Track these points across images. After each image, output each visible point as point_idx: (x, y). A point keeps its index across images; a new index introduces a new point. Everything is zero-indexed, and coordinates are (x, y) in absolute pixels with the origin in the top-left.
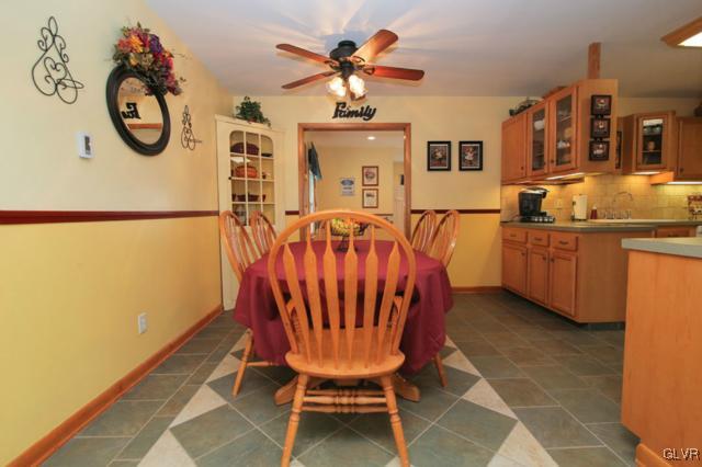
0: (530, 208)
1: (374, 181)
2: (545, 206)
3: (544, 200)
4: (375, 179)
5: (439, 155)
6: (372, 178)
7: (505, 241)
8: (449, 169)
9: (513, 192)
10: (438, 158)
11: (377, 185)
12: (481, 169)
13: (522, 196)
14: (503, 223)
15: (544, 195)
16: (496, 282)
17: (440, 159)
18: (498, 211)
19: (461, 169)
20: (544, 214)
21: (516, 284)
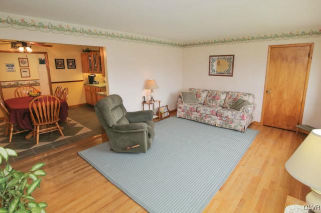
0: (91, 80)
1: (26, 65)
2: (96, 79)
3: (95, 78)
4: (27, 64)
5: (60, 63)
6: (25, 63)
7: (86, 90)
8: (64, 68)
9: (87, 75)
10: (59, 64)
11: (28, 67)
12: (75, 68)
13: (89, 76)
14: (84, 84)
15: (95, 76)
16: (84, 102)
17: (60, 65)
18: (82, 81)
19: (68, 68)
20: (95, 82)
21: (90, 102)
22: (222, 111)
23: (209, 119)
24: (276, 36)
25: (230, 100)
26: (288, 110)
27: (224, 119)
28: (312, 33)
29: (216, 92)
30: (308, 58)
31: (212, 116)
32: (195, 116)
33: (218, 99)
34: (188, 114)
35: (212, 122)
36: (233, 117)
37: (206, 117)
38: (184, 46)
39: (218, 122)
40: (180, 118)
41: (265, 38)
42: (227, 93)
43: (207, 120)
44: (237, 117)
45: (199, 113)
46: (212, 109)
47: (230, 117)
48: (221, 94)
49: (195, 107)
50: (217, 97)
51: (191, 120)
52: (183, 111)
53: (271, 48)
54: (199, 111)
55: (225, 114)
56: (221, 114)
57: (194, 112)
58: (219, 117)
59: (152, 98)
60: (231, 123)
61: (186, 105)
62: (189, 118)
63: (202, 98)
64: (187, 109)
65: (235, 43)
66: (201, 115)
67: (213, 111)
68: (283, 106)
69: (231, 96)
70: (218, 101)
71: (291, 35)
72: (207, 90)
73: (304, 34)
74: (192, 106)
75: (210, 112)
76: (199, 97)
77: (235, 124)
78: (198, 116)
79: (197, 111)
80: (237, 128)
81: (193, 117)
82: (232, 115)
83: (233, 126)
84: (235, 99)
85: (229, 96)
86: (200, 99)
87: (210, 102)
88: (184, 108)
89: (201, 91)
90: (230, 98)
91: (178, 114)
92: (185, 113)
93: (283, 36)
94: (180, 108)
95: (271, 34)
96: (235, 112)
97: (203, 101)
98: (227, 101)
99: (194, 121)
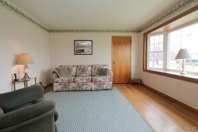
22: (96, 78)
23: (86, 86)
24: (115, 31)
25: (96, 70)
26: (124, 72)
27: (97, 83)
28: (130, 31)
29: (83, 66)
30: (130, 43)
31: (88, 83)
32: (72, 86)
33: (87, 71)
34: (65, 86)
35: (89, 88)
36: (104, 80)
37: (83, 85)
38: (50, 31)
39: (94, 86)
40: (57, 91)
41: (109, 31)
42: (92, 66)
43: (84, 88)
44: (107, 80)
45: (76, 84)
46: (87, 78)
47: (102, 80)
48: (88, 67)
49: (72, 79)
50: (85, 70)
51: (69, 91)
52: (59, 85)
53: (113, 37)
54: (77, 82)
55: (98, 79)
56: (96, 80)
57: (72, 83)
58: (94, 83)
59: (26, 75)
60: (103, 85)
61: (63, 78)
62: (67, 90)
63: (73, 72)
64: (65, 81)
65: (92, 33)
66: (78, 85)
67: (88, 79)
68: (122, 70)
69: (96, 67)
70: (87, 72)
71: (122, 31)
72: (75, 66)
73: (127, 31)
74: (69, 79)
75: (87, 80)
76: (71, 71)
77: (106, 85)
78: (76, 86)
79: (74, 82)
80: (107, 88)
81: (71, 88)
82: (104, 79)
83: (105, 87)
84: (99, 69)
85: (94, 67)
86: (72, 72)
87: (81, 74)
88: (62, 82)
89: (71, 66)
90: (95, 69)
91: (55, 89)
92: (62, 86)
93: (118, 31)
94: (57, 82)
95: (112, 30)
96: (104, 77)
97: (75, 74)
98: (93, 71)
99: (73, 91)
